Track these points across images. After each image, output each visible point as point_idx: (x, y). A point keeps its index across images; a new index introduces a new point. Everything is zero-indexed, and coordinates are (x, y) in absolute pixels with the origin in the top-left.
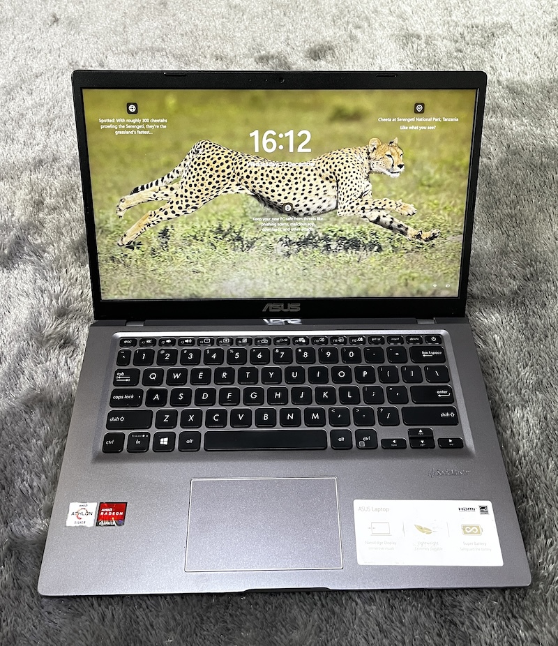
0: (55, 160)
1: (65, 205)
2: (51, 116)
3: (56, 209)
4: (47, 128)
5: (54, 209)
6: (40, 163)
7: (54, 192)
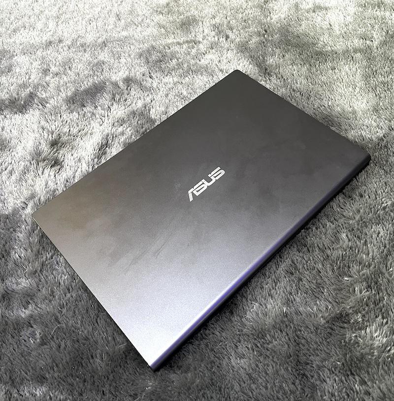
0: (60, 41)
1: (64, 72)
2: (61, 12)
3: (58, 74)
4: (57, 20)
5: (57, 74)
6: (50, 43)
7: (58, 63)
